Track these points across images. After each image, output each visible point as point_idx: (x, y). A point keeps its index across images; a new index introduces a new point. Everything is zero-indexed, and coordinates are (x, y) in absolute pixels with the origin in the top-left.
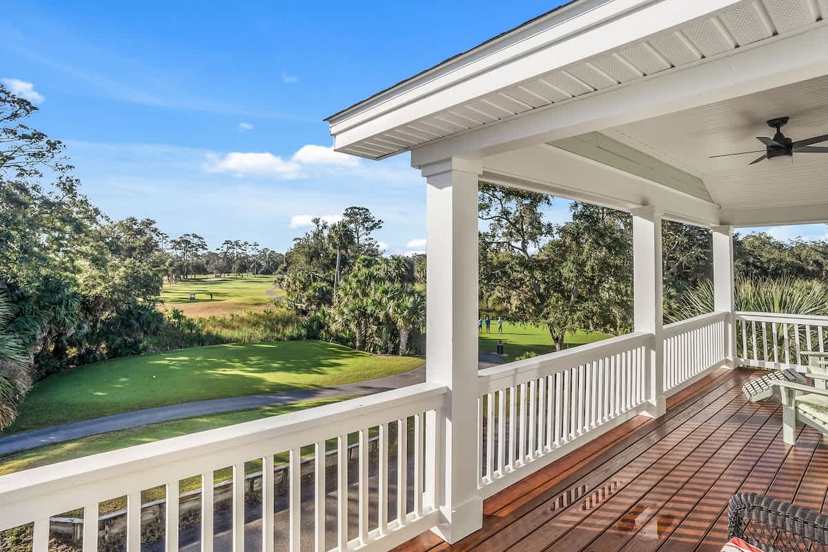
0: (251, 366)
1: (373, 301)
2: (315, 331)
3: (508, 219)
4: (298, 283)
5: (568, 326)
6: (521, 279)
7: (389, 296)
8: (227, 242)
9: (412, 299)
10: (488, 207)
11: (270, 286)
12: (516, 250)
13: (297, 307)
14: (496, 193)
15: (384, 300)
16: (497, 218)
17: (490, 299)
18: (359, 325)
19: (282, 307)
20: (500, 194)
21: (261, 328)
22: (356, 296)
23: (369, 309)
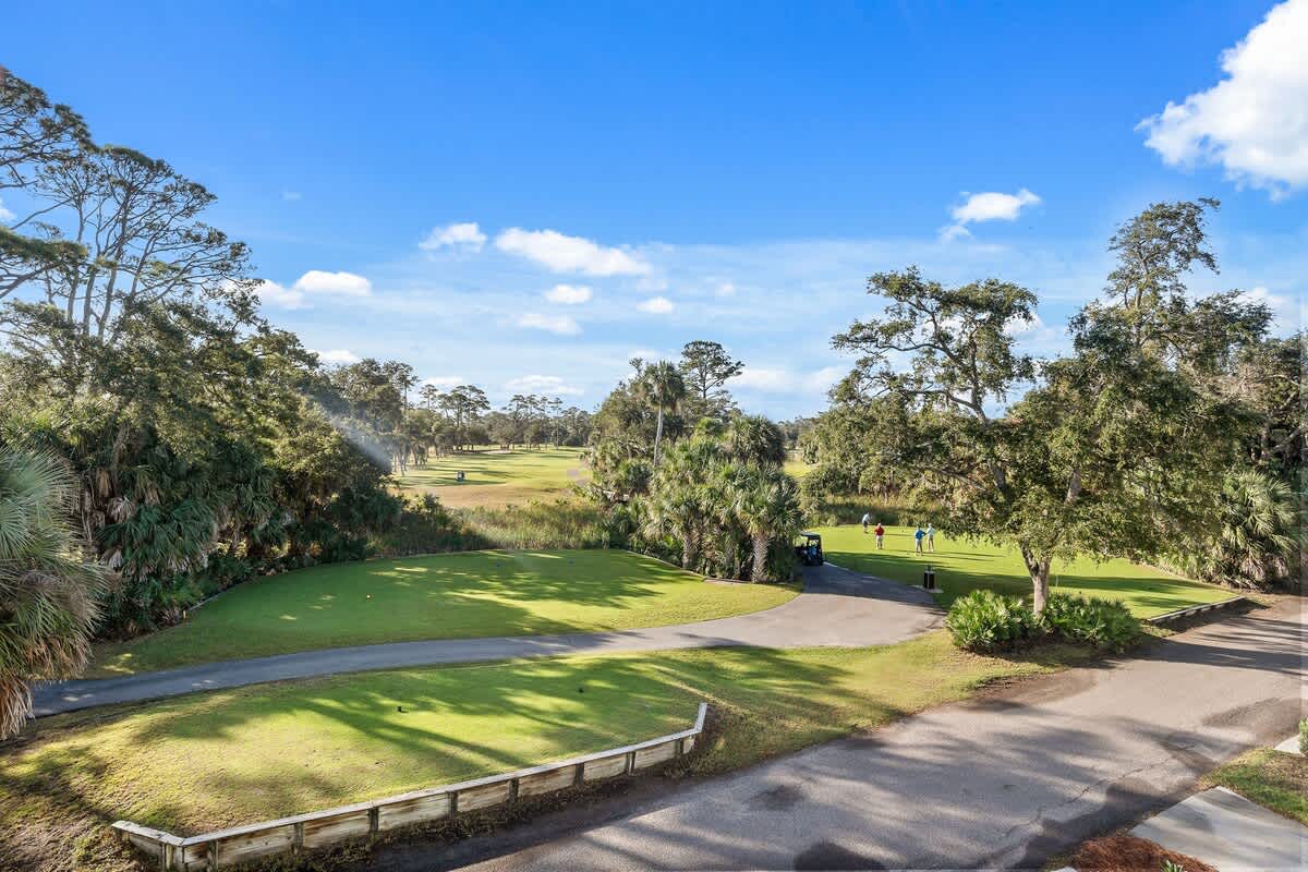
0: (513, 588)
1: (710, 490)
2: (622, 535)
3: (945, 349)
4: (608, 460)
6: (971, 459)
7: (736, 483)
8: (517, 398)
9: (775, 489)
10: (909, 327)
11: (576, 463)
12: (961, 406)
13: (605, 496)
14: (924, 301)
15: (729, 489)
16: (926, 348)
17: (915, 492)
18: (687, 529)
19: (584, 496)
20: (931, 303)
21: (547, 527)
22: (683, 481)
23: (704, 503)
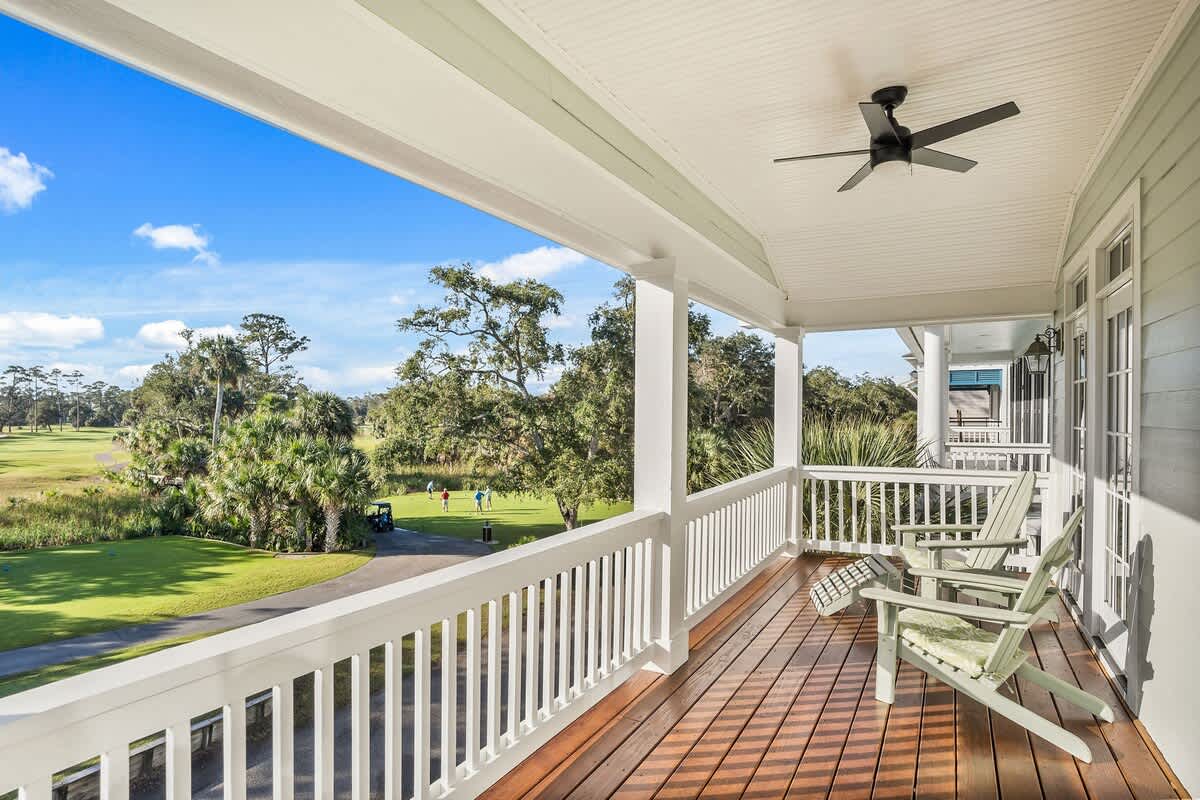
1: (278, 466)
2: (176, 520)
3: (495, 335)
4: (153, 440)
5: (583, 495)
6: (518, 428)
7: (305, 458)
9: (345, 462)
10: (465, 315)
11: (109, 446)
12: (510, 384)
13: (151, 481)
14: (477, 294)
15: (298, 464)
16: (480, 334)
17: (473, 458)
18: (254, 507)
19: (122, 482)
20: (483, 296)
21: (73, 519)
22: (248, 459)
23: (272, 479)
